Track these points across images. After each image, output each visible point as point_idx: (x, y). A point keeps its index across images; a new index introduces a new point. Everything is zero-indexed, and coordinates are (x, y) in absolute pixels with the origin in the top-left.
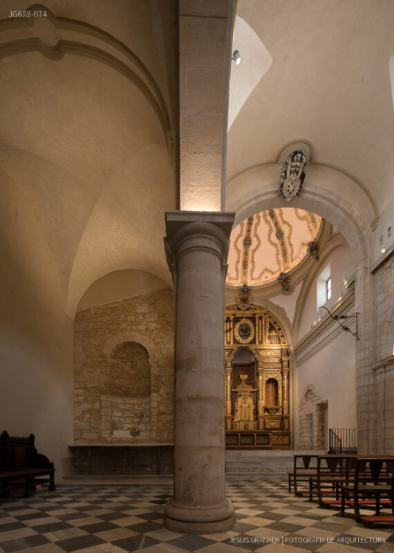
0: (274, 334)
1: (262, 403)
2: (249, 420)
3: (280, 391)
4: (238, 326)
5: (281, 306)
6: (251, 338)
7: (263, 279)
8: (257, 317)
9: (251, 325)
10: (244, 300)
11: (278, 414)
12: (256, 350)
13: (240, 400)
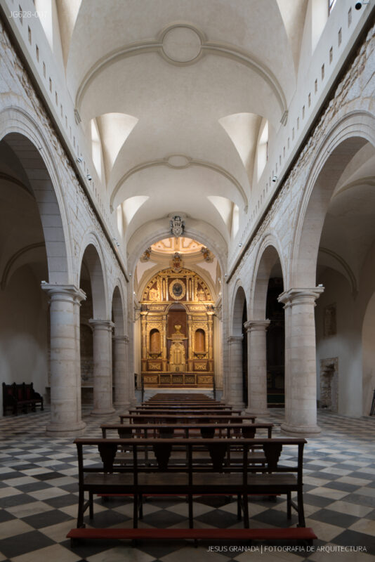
0: (201, 292)
1: (192, 349)
2: (180, 364)
3: (207, 340)
4: (172, 285)
5: (207, 270)
6: (183, 296)
7: (192, 248)
8: (187, 278)
9: (183, 285)
10: (177, 265)
11: (205, 358)
12: (187, 305)
13: (173, 347)
